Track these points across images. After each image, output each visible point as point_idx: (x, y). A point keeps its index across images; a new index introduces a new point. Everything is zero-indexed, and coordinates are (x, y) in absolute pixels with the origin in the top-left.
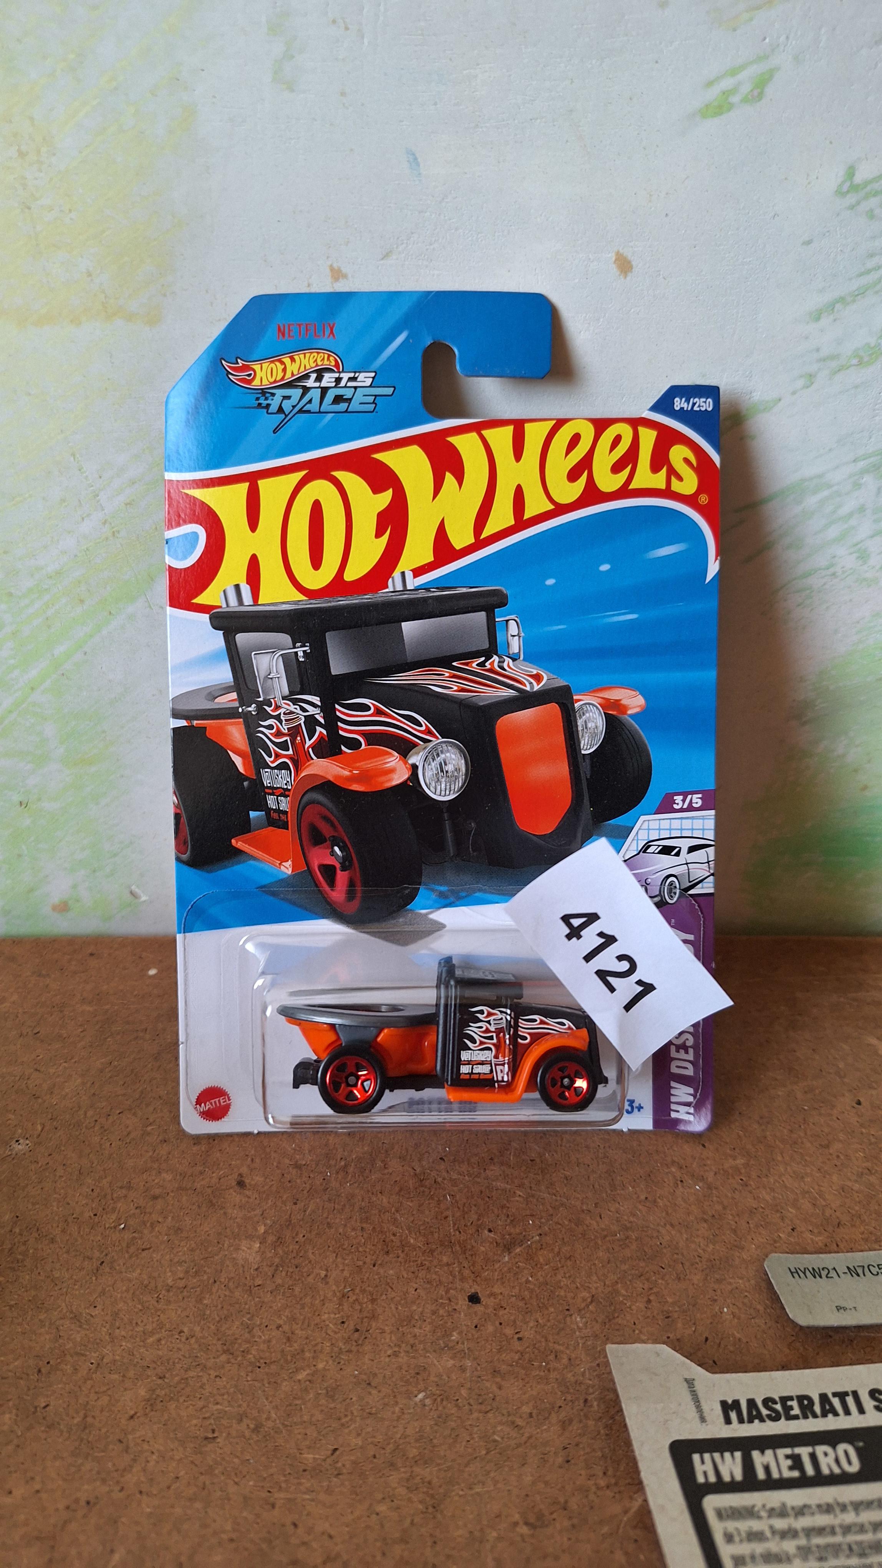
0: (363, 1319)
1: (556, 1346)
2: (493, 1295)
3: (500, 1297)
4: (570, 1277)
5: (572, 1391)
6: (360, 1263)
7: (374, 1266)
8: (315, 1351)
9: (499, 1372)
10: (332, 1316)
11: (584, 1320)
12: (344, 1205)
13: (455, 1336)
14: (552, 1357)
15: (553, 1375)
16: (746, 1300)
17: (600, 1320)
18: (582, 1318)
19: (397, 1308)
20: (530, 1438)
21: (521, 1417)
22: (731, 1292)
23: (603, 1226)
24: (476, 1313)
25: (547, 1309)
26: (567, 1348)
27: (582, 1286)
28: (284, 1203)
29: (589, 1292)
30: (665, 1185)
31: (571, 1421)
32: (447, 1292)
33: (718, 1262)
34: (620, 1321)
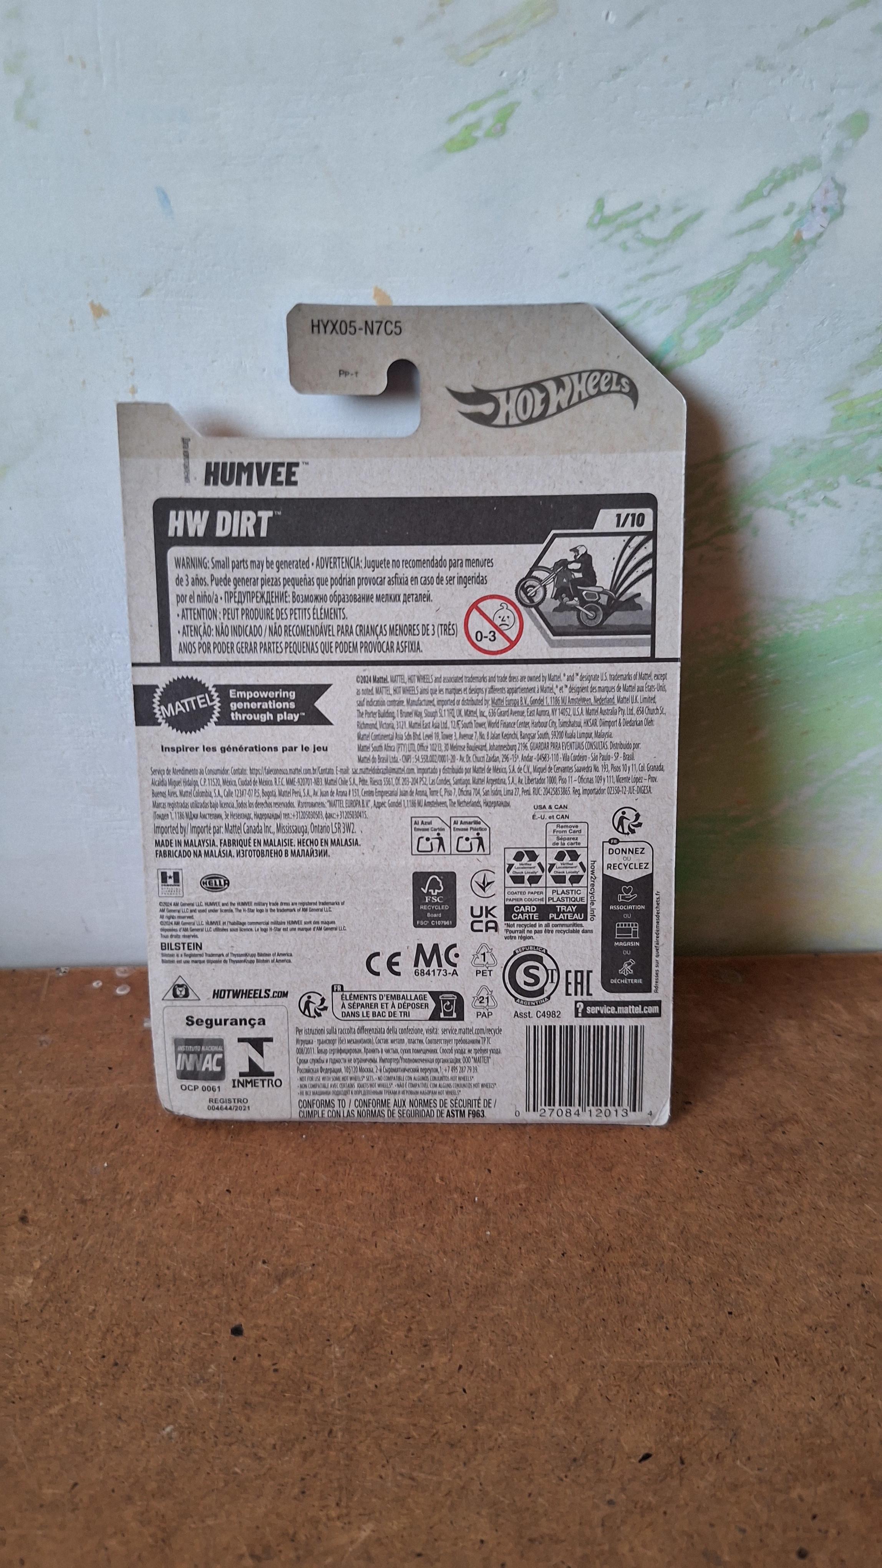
0: (123, 1353)
1: (311, 1378)
2: (257, 1326)
3: (263, 1329)
4: (336, 1307)
5: (318, 1421)
6: (131, 1298)
7: (143, 1299)
8: (71, 1387)
9: (250, 1404)
10: (93, 1350)
11: (343, 1350)
12: (123, 1240)
13: (212, 1368)
14: (304, 1388)
15: (302, 1407)
16: (505, 1328)
17: (358, 1350)
18: (340, 1348)
19: (159, 1342)
20: (270, 1469)
21: (264, 1449)
22: (492, 1319)
23: (377, 1255)
24: (236, 1345)
25: (308, 1339)
26: (322, 1379)
27: (346, 1315)
28: (64, 1239)
29: (353, 1322)
30: (445, 1211)
31: (313, 1451)
32: (212, 1324)
33: (484, 1289)
34: (377, 1350)
